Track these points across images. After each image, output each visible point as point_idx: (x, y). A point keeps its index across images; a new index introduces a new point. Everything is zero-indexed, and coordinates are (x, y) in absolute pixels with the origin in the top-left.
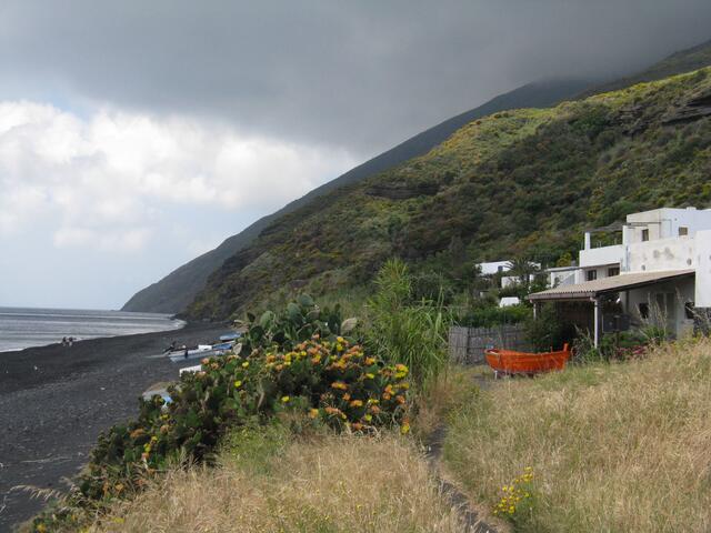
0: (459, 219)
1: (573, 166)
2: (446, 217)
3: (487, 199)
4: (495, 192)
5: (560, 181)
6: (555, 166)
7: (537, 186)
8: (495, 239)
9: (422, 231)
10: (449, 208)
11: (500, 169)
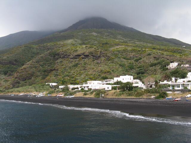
0: (29, 72)
1: (51, 63)
2: (27, 72)
3: (35, 69)
4: (36, 67)
5: (49, 66)
6: (47, 63)
7: (44, 67)
8: (37, 77)
9: (22, 75)
10: (27, 70)
11: (36, 62)
